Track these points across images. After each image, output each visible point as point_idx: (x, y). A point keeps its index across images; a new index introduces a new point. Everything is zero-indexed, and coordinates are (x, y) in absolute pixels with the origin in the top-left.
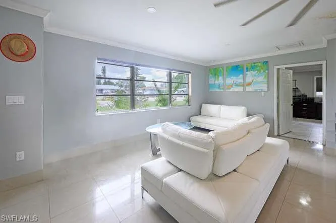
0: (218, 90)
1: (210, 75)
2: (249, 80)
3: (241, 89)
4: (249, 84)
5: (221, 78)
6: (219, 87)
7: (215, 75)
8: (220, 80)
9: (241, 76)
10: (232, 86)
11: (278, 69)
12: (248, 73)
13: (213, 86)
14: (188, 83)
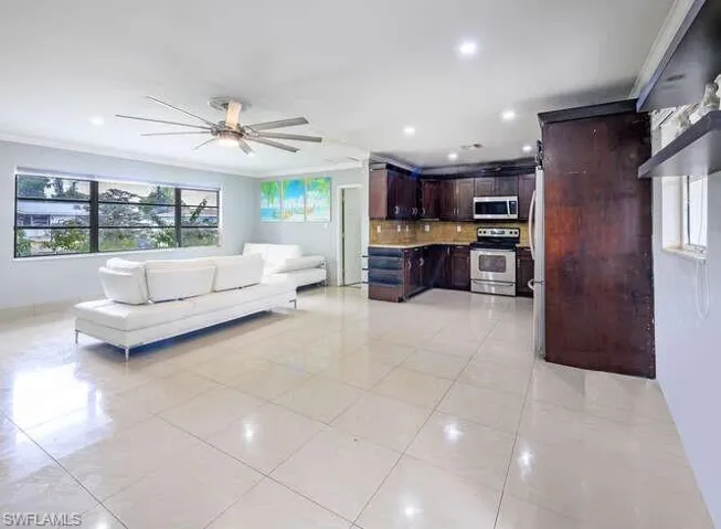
0: (272, 220)
1: (263, 194)
2: (310, 205)
3: (300, 218)
4: (311, 211)
5: (276, 200)
6: (274, 215)
7: (269, 193)
8: (275, 204)
9: (301, 197)
10: (290, 213)
11: (343, 190)
12: (310, 193)
13: (265, 212)
14: (218, 207)
